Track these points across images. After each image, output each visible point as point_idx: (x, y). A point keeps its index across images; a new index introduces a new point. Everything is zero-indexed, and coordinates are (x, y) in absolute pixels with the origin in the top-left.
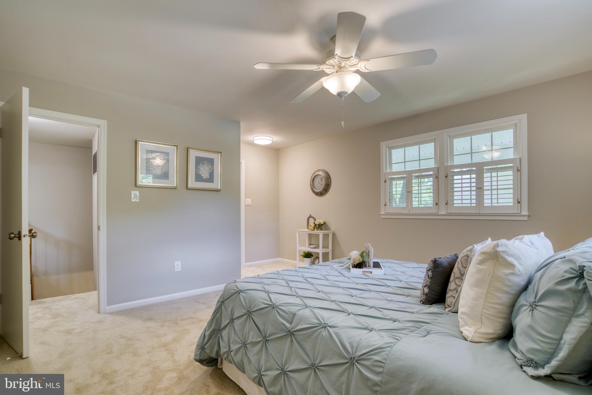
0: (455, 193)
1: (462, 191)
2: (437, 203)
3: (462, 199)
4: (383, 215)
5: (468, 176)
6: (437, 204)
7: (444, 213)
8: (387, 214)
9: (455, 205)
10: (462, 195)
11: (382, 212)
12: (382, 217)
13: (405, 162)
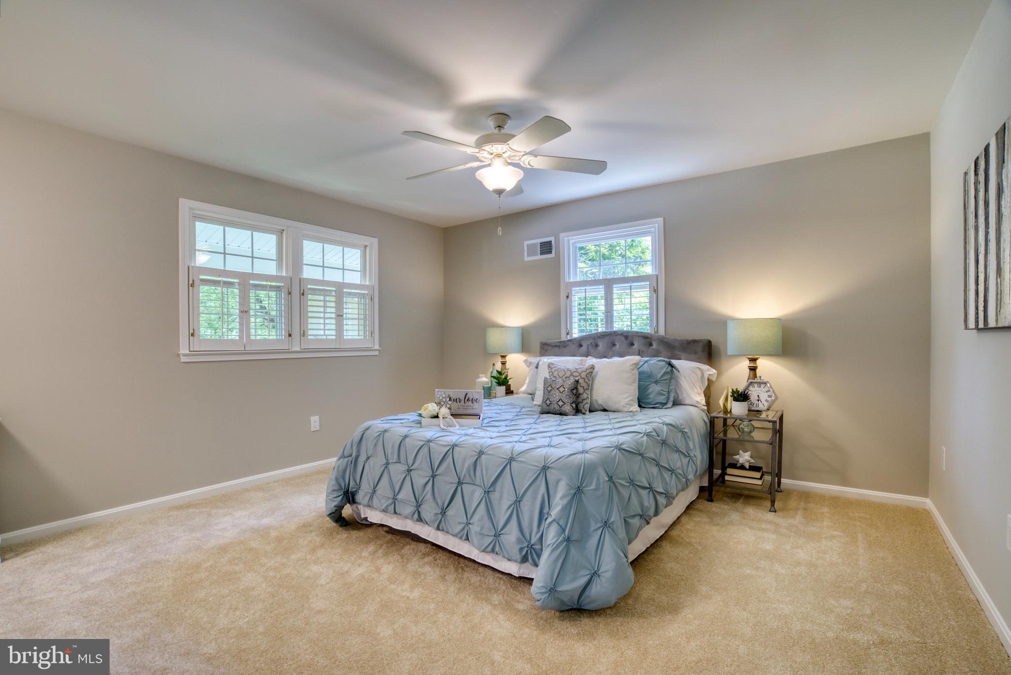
0: (309, 319)
1: (325, 318)
2: (290, 333)
3: (325, 330)
4: (185, 355)
5: (322, 298)
6: (290, 335)
7: (298, 349)
8: (193, 353)
9: (310, 337)
10: (325, 324)
11: (184, 350)
12: (183, 359)
13: (225, 253)
